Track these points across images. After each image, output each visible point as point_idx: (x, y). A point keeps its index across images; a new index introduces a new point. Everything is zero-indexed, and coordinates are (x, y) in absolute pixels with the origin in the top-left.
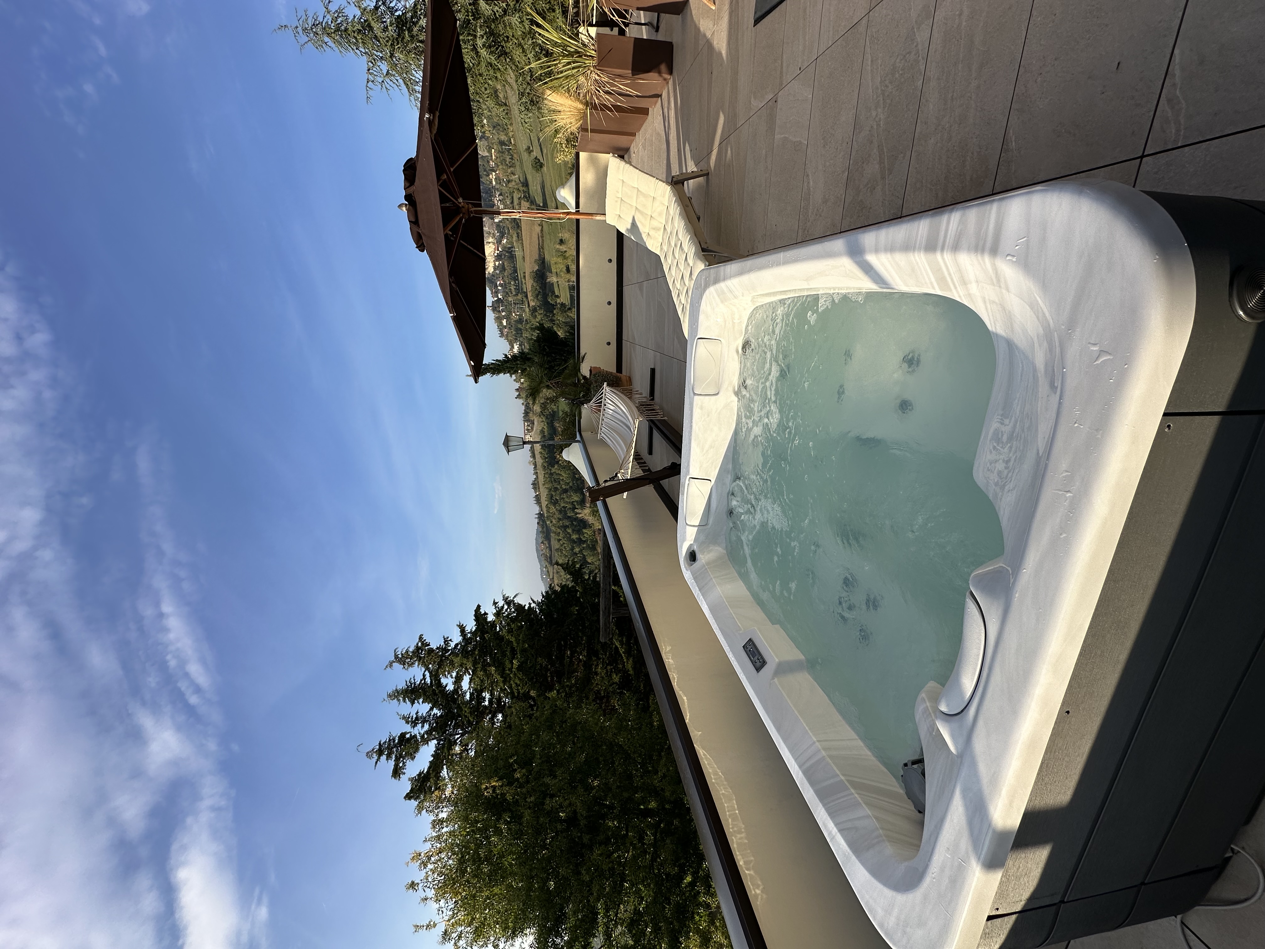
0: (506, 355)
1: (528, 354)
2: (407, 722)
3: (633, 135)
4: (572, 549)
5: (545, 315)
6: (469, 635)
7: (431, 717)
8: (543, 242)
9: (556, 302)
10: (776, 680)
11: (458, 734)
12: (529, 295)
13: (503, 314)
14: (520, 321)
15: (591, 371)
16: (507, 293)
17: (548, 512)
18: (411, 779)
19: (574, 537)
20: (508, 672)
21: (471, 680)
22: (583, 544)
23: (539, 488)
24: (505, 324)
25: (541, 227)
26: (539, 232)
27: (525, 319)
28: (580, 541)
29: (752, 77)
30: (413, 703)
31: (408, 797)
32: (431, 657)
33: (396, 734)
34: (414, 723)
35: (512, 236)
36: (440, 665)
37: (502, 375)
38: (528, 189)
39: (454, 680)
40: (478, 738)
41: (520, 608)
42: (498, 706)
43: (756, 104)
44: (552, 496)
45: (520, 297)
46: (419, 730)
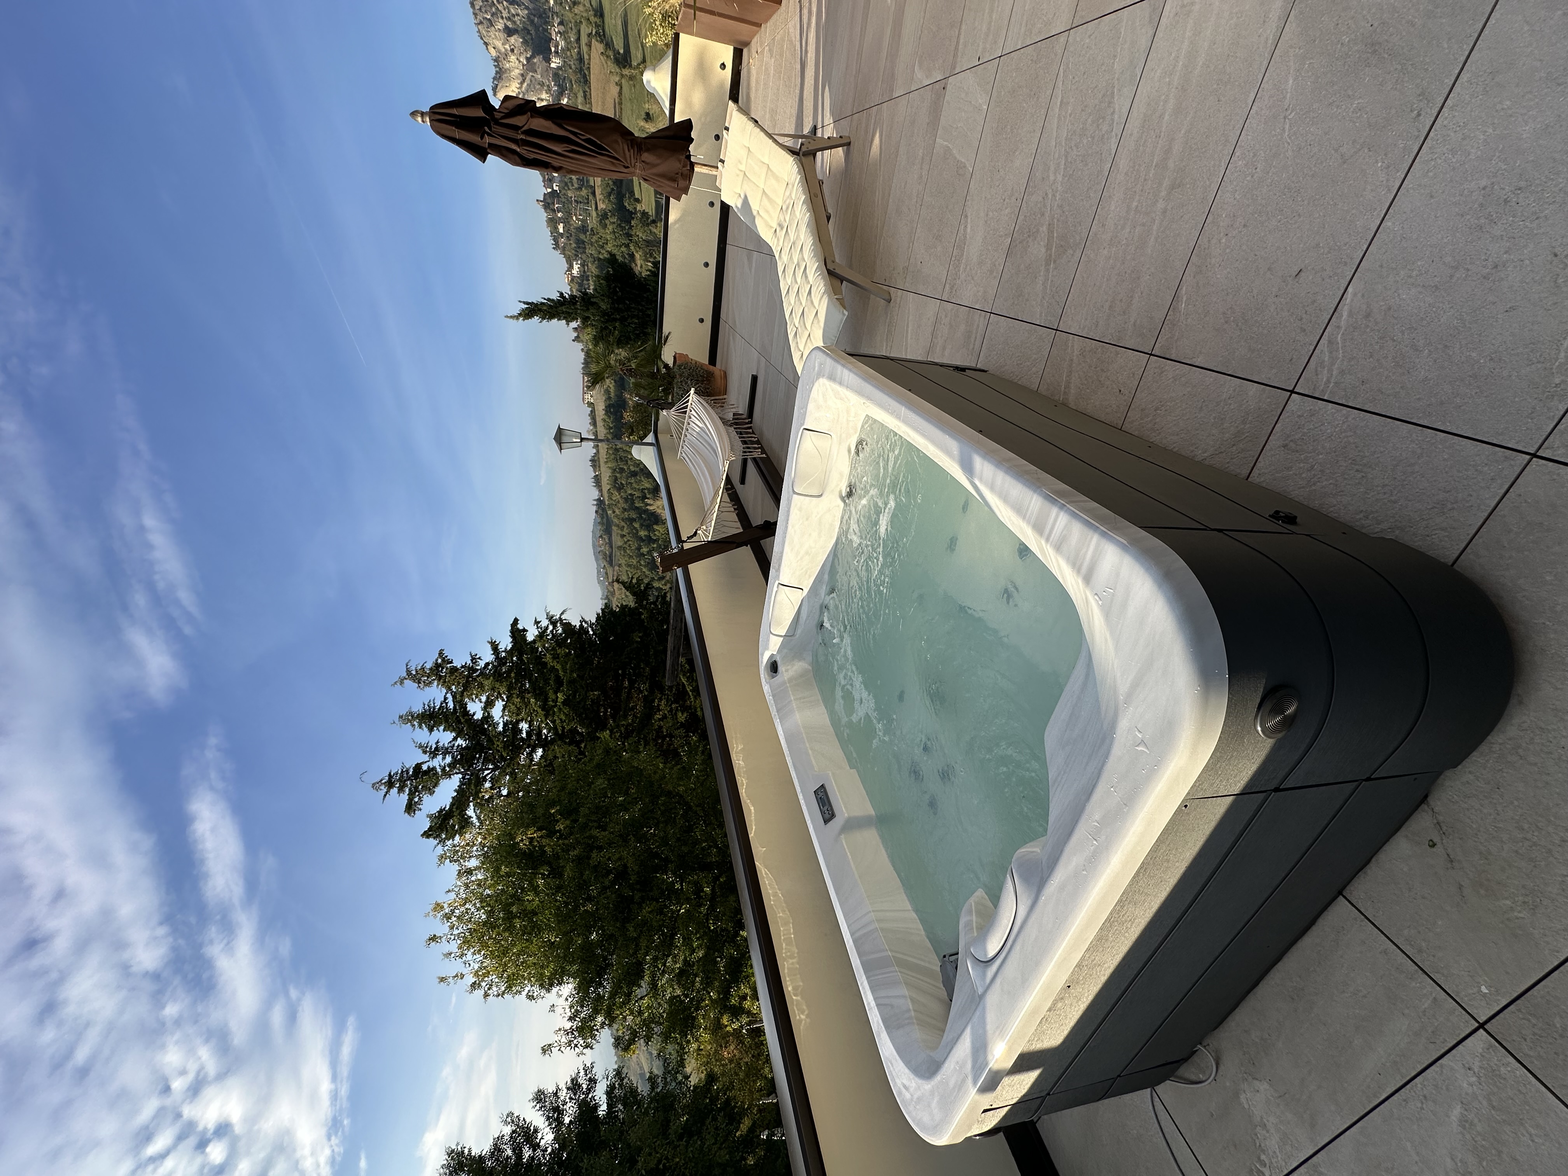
0: (561, 294)
1: (593, 296)
2: (425, 752)
3: (759, 25)
4: (639, 548)
5: (619, 225)
6: (503, 654)
7: (455, 748)
8: (621, 113)
9: (635, 208)
10: (843, 836)
11: (488, 769)
12: (598, 191)
13: (560, 215)
14: (583, 229)
15: (675, 357)
16: (566, 184)
17: (610, 498)
18: (430, 816)
19: (643, 533)
20: (551, 703)
21: (505, 707)
22: (654, 544)
23: (599, 467)
24: (561, 231)
25: (618, 88)
26: (617, 95)
27: (590, 228)
28: (649, 540)
29: (920, 32)
30: (431, 730)
31: (426, 834)
32: (454, 677)
33: (410, 764)
34: (434, 753)
35: (575, 94)
36: (466, 687)
37: (555, 321)
38: (603, 22)
39: (483, 705)
40: (513, 775)
41: (567, 626)
42: (536, 740)
43: (922, 78)
44: (616, 479)
45: (584, 192)
46: (437, 762)
